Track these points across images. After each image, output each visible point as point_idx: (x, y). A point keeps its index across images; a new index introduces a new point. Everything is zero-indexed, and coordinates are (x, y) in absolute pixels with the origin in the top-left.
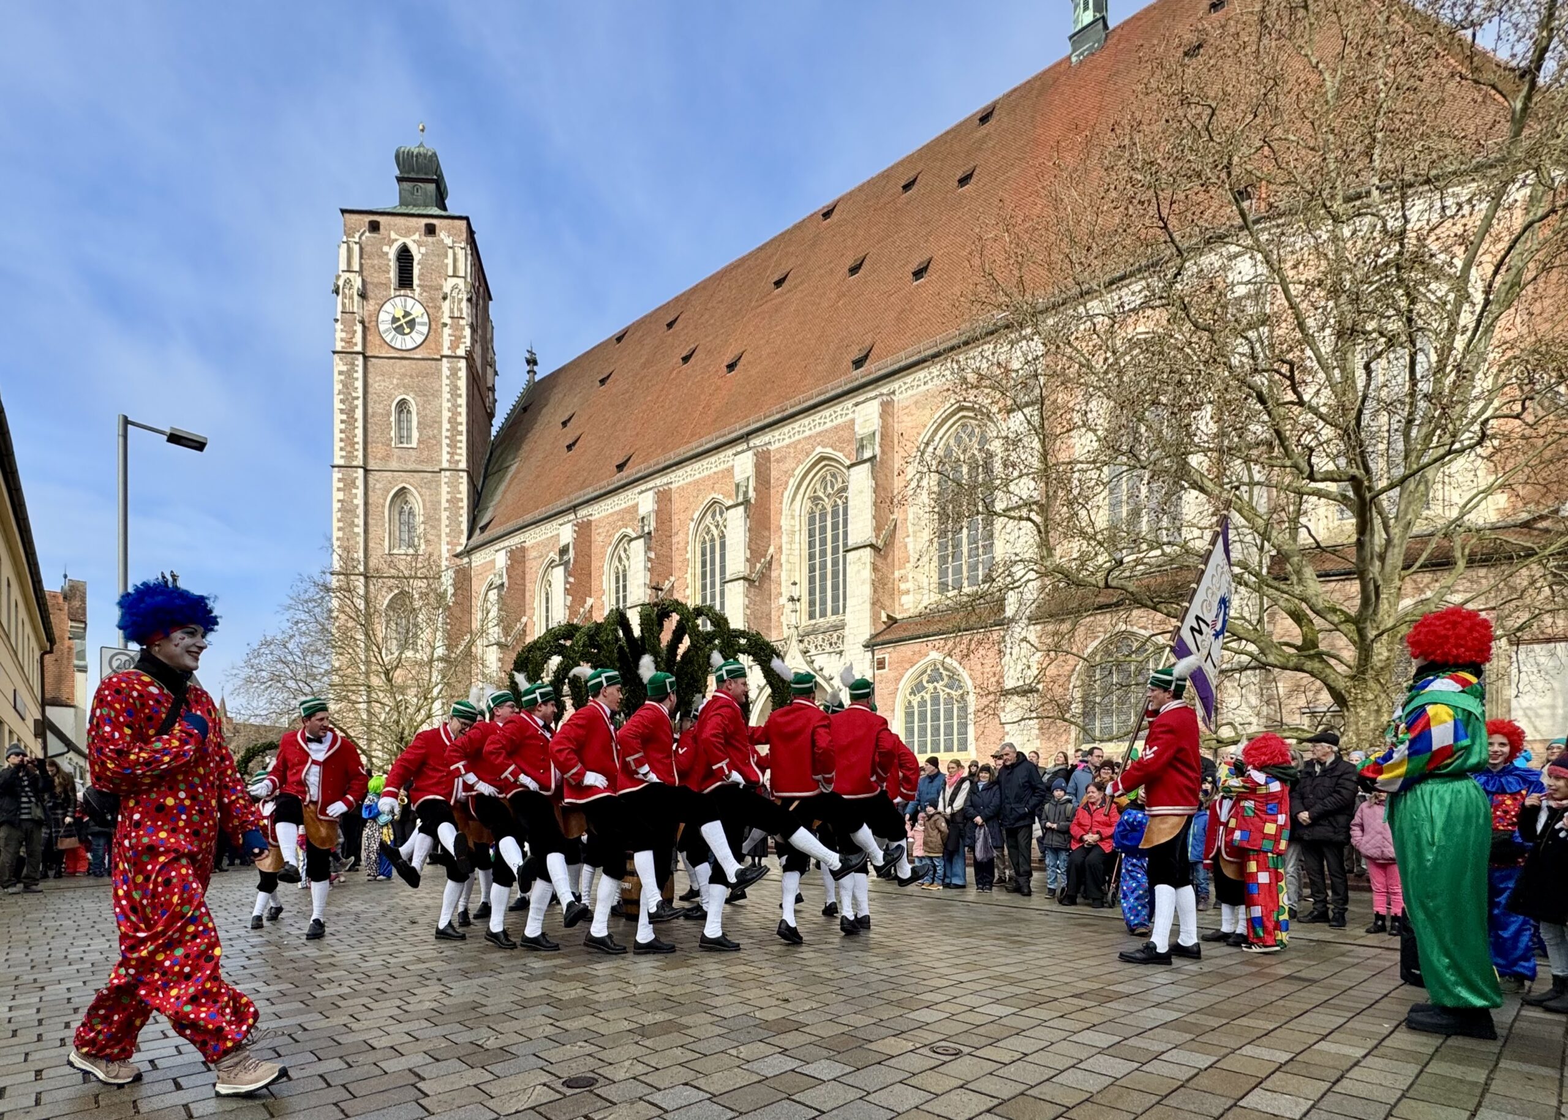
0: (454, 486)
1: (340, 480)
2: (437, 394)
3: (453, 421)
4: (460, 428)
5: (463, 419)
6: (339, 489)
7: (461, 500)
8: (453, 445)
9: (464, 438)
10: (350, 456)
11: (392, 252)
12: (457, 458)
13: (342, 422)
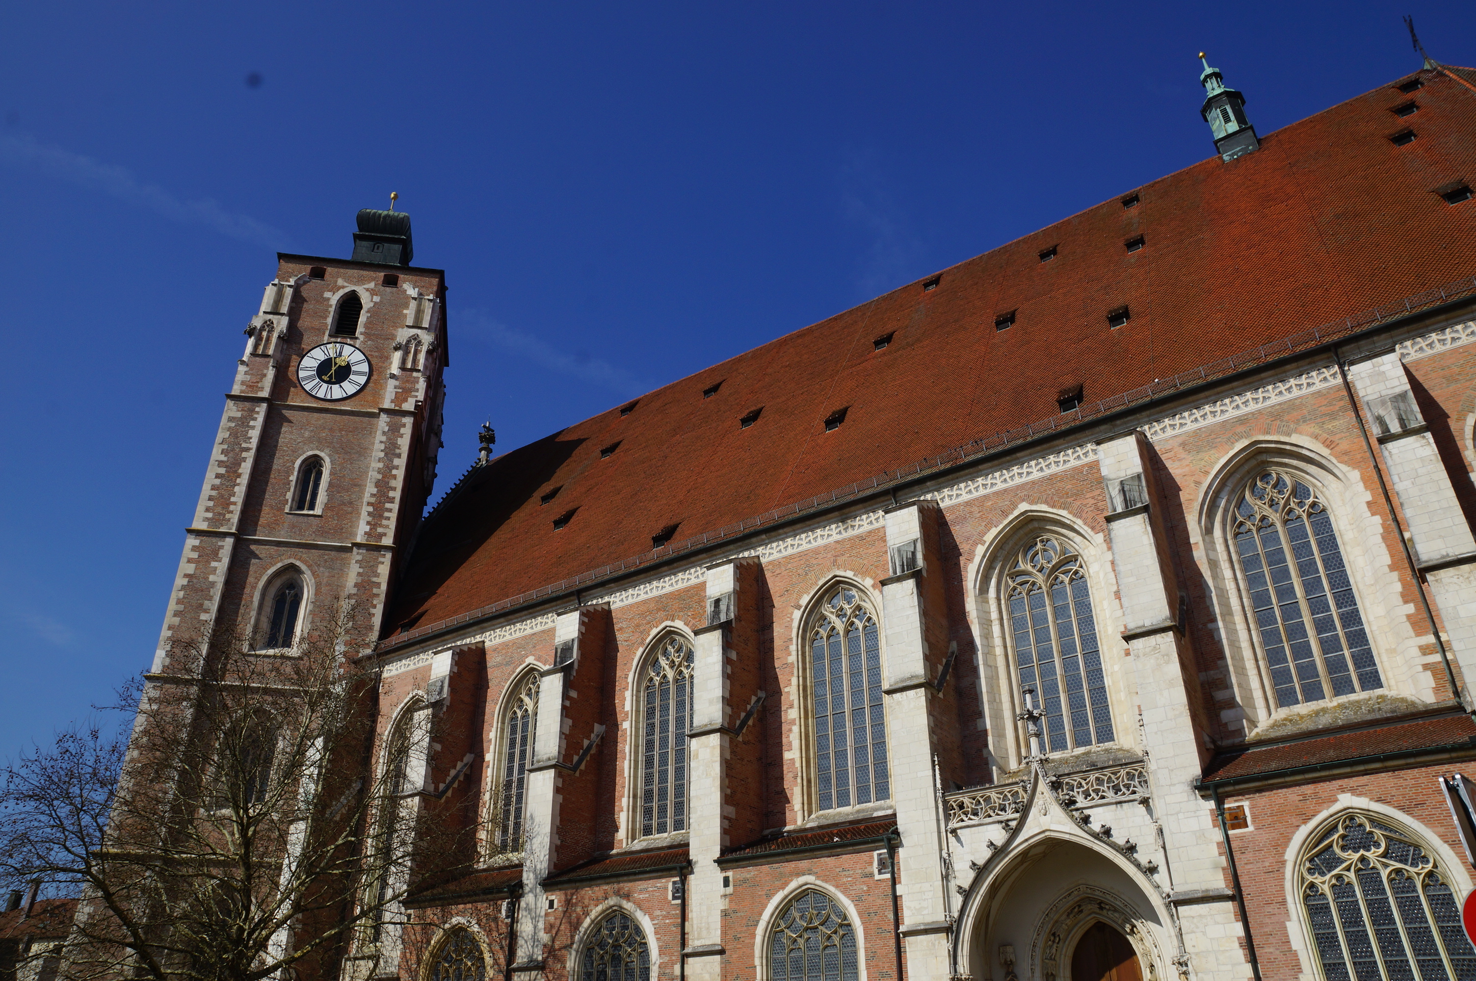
0: (370, 568)
1: (194, 548)
2: (363, 452)
3: (383, 486)
4: (391, 494)
5: (398, 483)
6: (190, 561)
7: (378, 585)
8: (377, 514)
9: (395, 507)
10: (219, 518)
11: (334, 299)
12: (380, 530)
13: (218, 476)
